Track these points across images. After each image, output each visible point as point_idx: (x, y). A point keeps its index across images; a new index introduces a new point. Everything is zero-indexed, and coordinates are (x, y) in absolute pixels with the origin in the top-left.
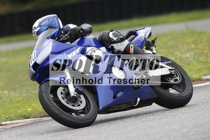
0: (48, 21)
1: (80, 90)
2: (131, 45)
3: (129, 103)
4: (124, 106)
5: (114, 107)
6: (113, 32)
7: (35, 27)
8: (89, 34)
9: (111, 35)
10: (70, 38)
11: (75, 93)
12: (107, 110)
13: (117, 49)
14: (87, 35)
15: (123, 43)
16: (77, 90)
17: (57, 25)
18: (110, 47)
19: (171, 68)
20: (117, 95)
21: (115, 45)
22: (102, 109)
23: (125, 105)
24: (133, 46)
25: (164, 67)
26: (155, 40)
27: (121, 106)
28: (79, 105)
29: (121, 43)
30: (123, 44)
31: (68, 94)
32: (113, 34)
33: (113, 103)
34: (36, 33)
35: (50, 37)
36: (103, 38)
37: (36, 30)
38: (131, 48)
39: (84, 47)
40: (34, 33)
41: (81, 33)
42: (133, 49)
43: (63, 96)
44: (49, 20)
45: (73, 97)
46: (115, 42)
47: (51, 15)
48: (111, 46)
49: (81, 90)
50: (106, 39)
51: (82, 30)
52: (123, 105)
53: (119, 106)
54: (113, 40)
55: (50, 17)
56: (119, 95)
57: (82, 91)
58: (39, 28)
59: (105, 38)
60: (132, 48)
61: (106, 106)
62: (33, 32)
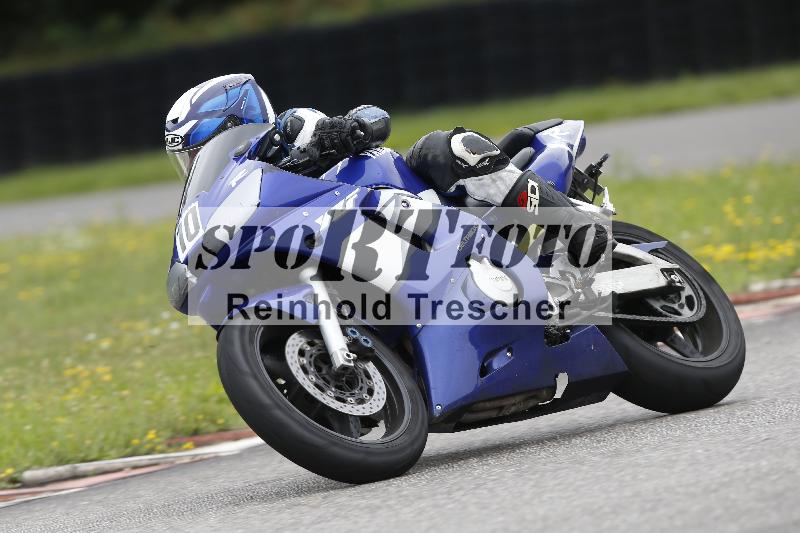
0: (222, 98)
1: (365, 344)
2: (531, 183)
3: (533, 393)
4: (513, 404)
5: (481, 405)
6: (463, 135)
7: (175, 121)
8: (378, 143)
9: (457, 145)
10: (321, 156)
11: (348, 356)
12: (458, 419)
13: (479, 198)
14: (374, 144)
15: (502, 173)
16: (353, 345)
17: (258, 110)
18: (453, 189)
19: (667, 265)
20: (490, 364)
21: (471, 184)
22: (442, 413)
23: (518, 399)
24: (536, 185)
25: (646, 260)
26: (600, 164)
27: (506, 402)
28: (361, 401)
29: (493, 175)
30: (501, 178)
31: (323, 358)
32: (466, 142)
33: (477, 391)
34: (180, 140)
35: (247, 155)
36: (430, 157)
37: (182, 131)
38: (529, 194)
39: (369, 189)
40: (173, 140)
41: (359, 137)
42: (537, 196)
43: (305, 362)
44: (229, 93)
45: (344, 368)
46: (473, 172)
47: (232, 76)
48: (458, 187)
49: (369, 345)
50: (441, 159)
51: (362, 126)
52: (512, 401)
53: (497, 403)
54: (466, 163)
55: (230, 81)
56: (498, 363)
57: (371, 350)
58: (192, 123)
59: (435, 157)
60: (533, 192)
61: (456, 402)
62: (169, 138)
